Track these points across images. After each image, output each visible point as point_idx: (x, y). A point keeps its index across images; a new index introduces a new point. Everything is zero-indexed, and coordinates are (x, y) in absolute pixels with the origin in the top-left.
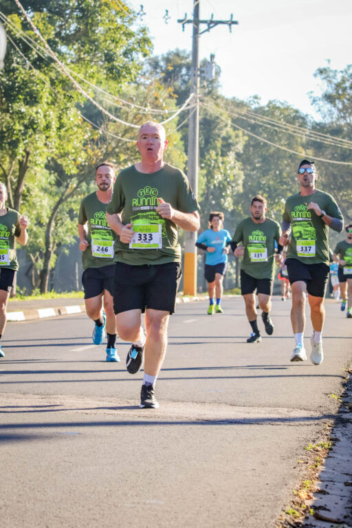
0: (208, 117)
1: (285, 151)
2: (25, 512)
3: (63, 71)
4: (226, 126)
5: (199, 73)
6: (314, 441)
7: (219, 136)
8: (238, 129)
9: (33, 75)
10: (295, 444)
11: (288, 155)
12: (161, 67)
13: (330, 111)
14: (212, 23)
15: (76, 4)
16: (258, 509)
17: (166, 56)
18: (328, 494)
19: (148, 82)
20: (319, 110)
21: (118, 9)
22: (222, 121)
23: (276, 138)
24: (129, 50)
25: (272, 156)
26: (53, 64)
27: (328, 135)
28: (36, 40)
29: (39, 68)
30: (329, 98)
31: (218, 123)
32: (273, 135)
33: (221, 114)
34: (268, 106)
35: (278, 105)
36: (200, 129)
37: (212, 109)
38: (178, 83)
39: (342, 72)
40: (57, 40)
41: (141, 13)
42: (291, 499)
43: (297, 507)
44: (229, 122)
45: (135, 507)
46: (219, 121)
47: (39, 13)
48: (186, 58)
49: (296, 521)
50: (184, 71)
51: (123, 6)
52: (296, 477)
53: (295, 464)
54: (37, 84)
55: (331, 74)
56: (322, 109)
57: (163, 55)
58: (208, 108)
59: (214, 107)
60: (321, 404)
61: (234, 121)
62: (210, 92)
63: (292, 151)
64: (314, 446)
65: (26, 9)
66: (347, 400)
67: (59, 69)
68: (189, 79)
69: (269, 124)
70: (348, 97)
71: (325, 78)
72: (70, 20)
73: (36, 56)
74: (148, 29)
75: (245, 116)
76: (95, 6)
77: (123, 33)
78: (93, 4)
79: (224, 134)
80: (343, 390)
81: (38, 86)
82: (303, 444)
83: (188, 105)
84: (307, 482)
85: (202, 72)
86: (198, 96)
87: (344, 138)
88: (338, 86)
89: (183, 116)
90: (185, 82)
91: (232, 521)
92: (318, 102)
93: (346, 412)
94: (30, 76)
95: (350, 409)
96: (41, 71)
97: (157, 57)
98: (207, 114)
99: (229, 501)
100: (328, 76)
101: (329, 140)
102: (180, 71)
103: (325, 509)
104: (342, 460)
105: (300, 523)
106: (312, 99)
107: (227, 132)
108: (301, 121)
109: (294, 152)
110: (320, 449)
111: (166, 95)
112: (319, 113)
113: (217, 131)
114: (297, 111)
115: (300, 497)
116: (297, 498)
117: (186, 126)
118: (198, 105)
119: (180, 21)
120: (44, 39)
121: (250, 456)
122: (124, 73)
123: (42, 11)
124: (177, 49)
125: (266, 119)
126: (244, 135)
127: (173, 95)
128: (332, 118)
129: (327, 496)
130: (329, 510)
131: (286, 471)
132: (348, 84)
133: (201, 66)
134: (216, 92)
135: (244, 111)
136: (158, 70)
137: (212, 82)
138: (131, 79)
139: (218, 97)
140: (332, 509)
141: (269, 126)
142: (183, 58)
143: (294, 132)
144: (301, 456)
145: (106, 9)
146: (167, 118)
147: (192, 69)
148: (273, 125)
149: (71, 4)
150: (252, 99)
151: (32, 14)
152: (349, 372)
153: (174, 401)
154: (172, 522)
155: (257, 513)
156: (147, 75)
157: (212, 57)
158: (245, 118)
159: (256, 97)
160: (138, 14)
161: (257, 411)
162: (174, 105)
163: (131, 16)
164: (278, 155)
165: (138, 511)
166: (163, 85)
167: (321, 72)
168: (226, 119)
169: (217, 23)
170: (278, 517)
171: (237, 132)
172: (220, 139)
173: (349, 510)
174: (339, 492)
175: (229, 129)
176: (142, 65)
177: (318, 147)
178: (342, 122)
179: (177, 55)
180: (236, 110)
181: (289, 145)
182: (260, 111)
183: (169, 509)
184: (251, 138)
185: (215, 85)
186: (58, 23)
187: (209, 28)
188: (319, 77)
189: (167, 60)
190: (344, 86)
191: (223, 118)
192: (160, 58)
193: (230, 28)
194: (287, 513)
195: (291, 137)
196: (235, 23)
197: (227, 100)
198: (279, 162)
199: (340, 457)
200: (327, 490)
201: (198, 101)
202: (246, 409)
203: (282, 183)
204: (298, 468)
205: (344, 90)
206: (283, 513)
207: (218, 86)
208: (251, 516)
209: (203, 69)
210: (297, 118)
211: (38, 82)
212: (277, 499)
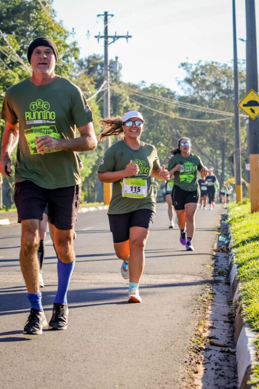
0: (115, 95)
1: (162, 114)
2: (33, 348)
3: (26, 69)
4: (126, 100)
5: (109, 68)
6: (201, 295)
7: (122, 106)
8: (133, 102)
9: (8, 73)
10: (190, 298)
11: (164, 116)
12: (85, 65)
13: (189, 89)
14: (116, 38)
15: (33, 29)
16: (175, 340)
17: (87, 58)
18: (215, 328)
19: (78, 75)
20: (182, 89)
21: (59, 31)
22: (123, 97)
23: (156, 107)
24: (66, 56)
25: (155, 117)
26: (20, 66)
27: (188, 104)
28: (9, 51)
29: (12, 68)
30: (188, 81)
31: (121, 99)
32: (155, 104)
33: (123, 93)
34: (151, 87)
35: (157, 86)
36: (111, 102)
37: (117, 90)
38: (96, 75)
39: (195, 64)
40: (22, 51)
41: (73, 33)
42: (194, 333)
43: (198, 338)
44: (128, 98)
45: (99, 342)
46: (121, 97)
47: (10, 35)
48: (100, 59)
49: (199, 346)
50: (99, 67)
51: (62, 29)
52: (194, 319)
53: (193, 311)
54: (11, 79)
55: (189, 66)
56: (184, 88)
57: (86, 58)
58: (115, 90)
59: (119, 89)
60: (201, 272)
61: (131, 97)
62: (115, 80)
63: (166, 114)
64: (202, 298)
65: (3, 33)
66: (216, 268)
67: (24, 69)
68: (102, 72)
69: (152, 98)
70: (199, 79)
71: (185, 69)
72: (29, 39)
73: (10, 62)
74: (77, 42)
75: (137, 93)
76: (44, 30)
77: (63, 45)
78: (43, 29)
79: (124, 105)
80: (213, 262)
81: (11, 80)
82: (195, 297)
83: (103, 88)
84: (202, 322)
85: (111, 67)
86: (109, 82)
87: (198, 105)
88: (193, 73)
89: (99, 95)
90: (99, 74)
91: (160, 348)
92: (182, 83)
93: (217, 276)
94: (6, 74)
95: (219, 273)
96: (13, 70)
97: (82, 59)
98: (114, 93)
99: (157, 336)
100: (187, 68)
101: (189, 106)
102: (97, 68)
103: (215, 338)
104: (220, 306)
105: (202, 348)
106: (178, 82)
107: (127, 104)
108: (171, 95)
109: (168, 115)
110: (205, 300)
111: (89, 82)
112: (182, 90)
113: (120, 103)
114: (168, 90)
115: (199, 332)
116: (198, 332)
117: (102, 101)
118: (109, 88)
119: (96, 37)
120: (14, 51)
121: (164, 306)
122: (63, 70)
123: (12, 34)
124: (94, 54)
125: (150, 95)
126: (137, 105)
127: (93, 82)
128: (190, 93)
129: (215, 330)
130: (218, 339)
131: (188, 316)
132: (199, 72)
133: (110, 64)
134: (119, 79)
135: (136, 91)
136: (83, 67)
137: (116, 73)
138: (68, 74)
139: (120, 83)
140: (219, 338)
141: (152, 99)
142: (98, 59)
143: (168, 102)
144: (195, 305)
145: (51, 31)
146: (90, 97)
147: (105, 66)
148: (155, 99)
149: (30, 29)
150: (140, 83)
151: (6, 35)
152: (214, 250)
153: (111, 273)
154: (124, 351)
155: (175, 343)
156: (77, 70)
157: (117, 58)
158: (137, 95)
159: (143, 82)
160: (71, 33)
161: (162, 277)
162: (94, 88)
163: (66, 35)
164: (158, 117)
165: (102, 345)
166: (87, 77)
167: (183, 65)
168: (126, 96)
169: (119, 37)
170: (189, 345)
171: (133, 103)
172: (122, 108)
173: (230, 338)
174: (221, 327)
175: (128, 102)
176: (73, 64)
177: (182, 111)
178: (196, 95)
179: (94, 57)
180: (132, 90)
181: (165, 111)
182: (146, 90)
183: (121, 342)
184: (141, 106)
185: (118, 75)
186: (22, 41)
187: (114, 40)
188: (182, 68)
189: (88, 61)
190: (197, 73)
191: (124, 95)
192: (84, 60)
193: (127, 40)
194: (194, 342)
195: (165, 105)
196: (130, 37)
197: (125, 84)
198: (159, 121)
199: (218, 305)
200: (214, 326)
201: (109, 85)
202: (156, 276)
203: (162, 133)
204: (195, 313)
205: (197, 75)
206: (191, 342)
207: (120, 76)
208: (172, 345)
209: (111, 66)
210: (169, 94)
211: (11, 77)
212: (186, 333)
